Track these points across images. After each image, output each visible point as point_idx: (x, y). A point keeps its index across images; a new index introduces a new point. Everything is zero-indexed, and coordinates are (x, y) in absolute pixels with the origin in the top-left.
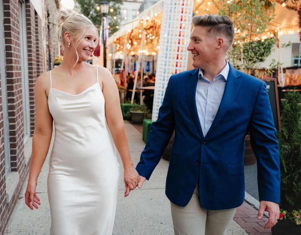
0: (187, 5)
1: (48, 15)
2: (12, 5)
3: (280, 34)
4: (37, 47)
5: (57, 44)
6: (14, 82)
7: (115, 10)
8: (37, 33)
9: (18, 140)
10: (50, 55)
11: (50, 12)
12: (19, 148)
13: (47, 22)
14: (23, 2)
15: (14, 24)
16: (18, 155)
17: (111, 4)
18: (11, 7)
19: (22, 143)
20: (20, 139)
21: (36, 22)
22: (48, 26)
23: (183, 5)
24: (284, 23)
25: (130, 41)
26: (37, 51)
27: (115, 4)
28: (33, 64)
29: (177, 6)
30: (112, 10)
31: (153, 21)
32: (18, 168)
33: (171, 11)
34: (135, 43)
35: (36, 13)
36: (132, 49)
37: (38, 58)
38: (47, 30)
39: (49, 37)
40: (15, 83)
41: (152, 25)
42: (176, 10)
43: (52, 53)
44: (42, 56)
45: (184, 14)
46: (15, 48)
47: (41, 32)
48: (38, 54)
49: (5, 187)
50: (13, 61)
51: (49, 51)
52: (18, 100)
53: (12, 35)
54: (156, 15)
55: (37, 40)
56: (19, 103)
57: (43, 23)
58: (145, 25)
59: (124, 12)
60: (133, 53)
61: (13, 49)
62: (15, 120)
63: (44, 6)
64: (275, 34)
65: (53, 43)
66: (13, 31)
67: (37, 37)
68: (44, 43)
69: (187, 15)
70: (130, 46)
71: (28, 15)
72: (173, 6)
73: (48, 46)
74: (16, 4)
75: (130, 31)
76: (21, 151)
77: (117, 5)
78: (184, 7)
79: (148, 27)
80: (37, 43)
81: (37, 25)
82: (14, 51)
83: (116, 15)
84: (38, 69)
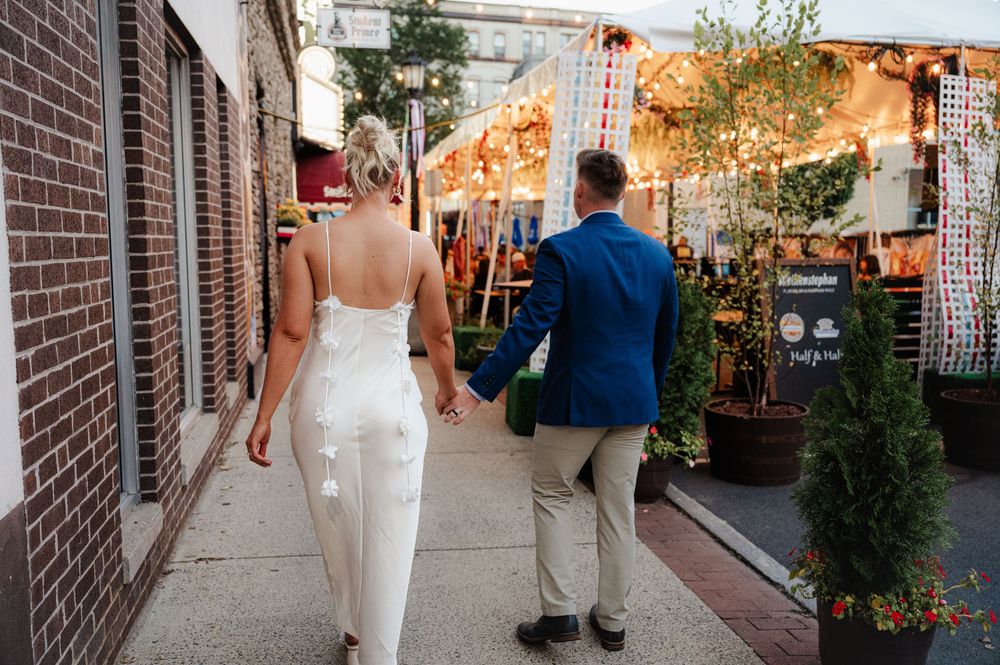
0: (619, 66)
1: (260, 93)
2: (145, 61)
3: (873, 144)
4: (225, 176)
5: (287, 172)
6: (150, 263)
7: (446, 81)
8: (224, 138)
9: (161, 418)
10: (264, 200)
11: (265, 85)
12: (163, 441)
13: (255, 109)
14: (184, 56)
15: (150, 112)
16: (162, 458)
17: (435, 66)
18: (143, 66)
19: (174, 427)
20: (168, 417)
21: (223, 109)
22: (260, 122)
23: (609, 65)
24: (883, 116)
25: (481, 164)
26: (225, 185)
27: (445, 68)
28: (210, 221)
29: (593, 69)
30: (435, 82)
31: (537, 109)
32: (162, 492)
33: (578, 81)
34: (496, 168)
35: (221, 86)
36: (490, 184)
37: (226, 205)
38: (257, 131)
39: (261, 150)
40: (154, 267)
41: (535, 119)
42: (592, 79)
43: (270, 194)
44: (238, 199)
45: (611, 91)
46: (152, 175)
47: (237, 138)
48: (227, 195)
49: (118, 540)
50: (148, 210)
51: (263, 189)
52: (160, 313)
53: (145, 141)
54: (545, 92)
55: (224, 156)
56: (164, 320)
57: (243, 112)
58: (516, 118)
59: (469, 86)
60: (491, 195)
61: (147, 177)
62: (153, 364)
63: (246, 70)
64: (861, 145)
65: (275, 169)
66: (148, 129)
67: (223, 148)
68: (245, 167)
69: (621, 92)
70: (482, 176)
71: (197, 90)
72: (584, 68)
73: (259, 175)
74: (160, 59)
75: (479, 135)
76: (169, 448)
77: (451, 69)
78: (613, 71)
79: (525, 125)
80: (225, 166)
81: (223, 119)
82: (152, 182)
83: (448, 95)
84: (228, 233)
